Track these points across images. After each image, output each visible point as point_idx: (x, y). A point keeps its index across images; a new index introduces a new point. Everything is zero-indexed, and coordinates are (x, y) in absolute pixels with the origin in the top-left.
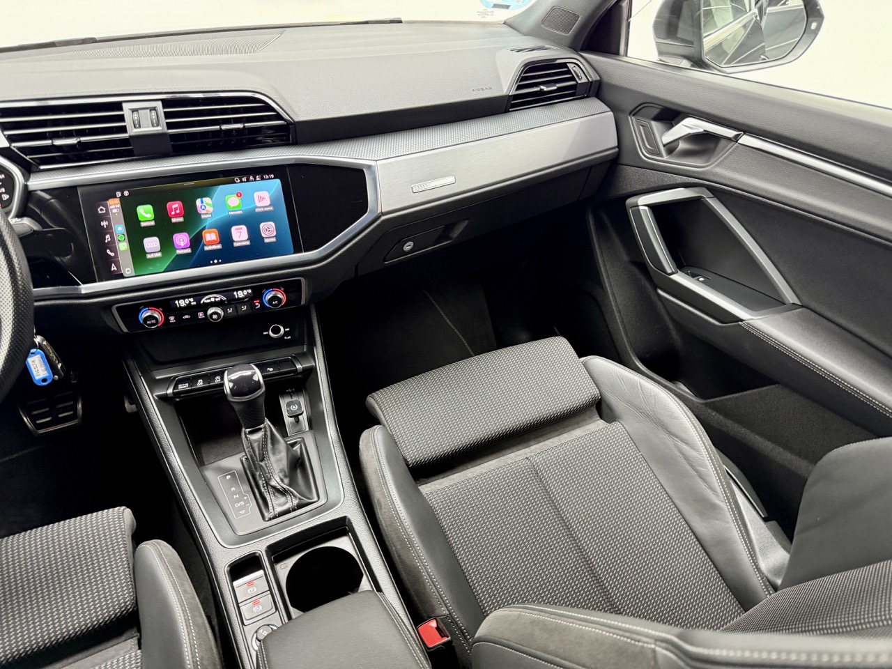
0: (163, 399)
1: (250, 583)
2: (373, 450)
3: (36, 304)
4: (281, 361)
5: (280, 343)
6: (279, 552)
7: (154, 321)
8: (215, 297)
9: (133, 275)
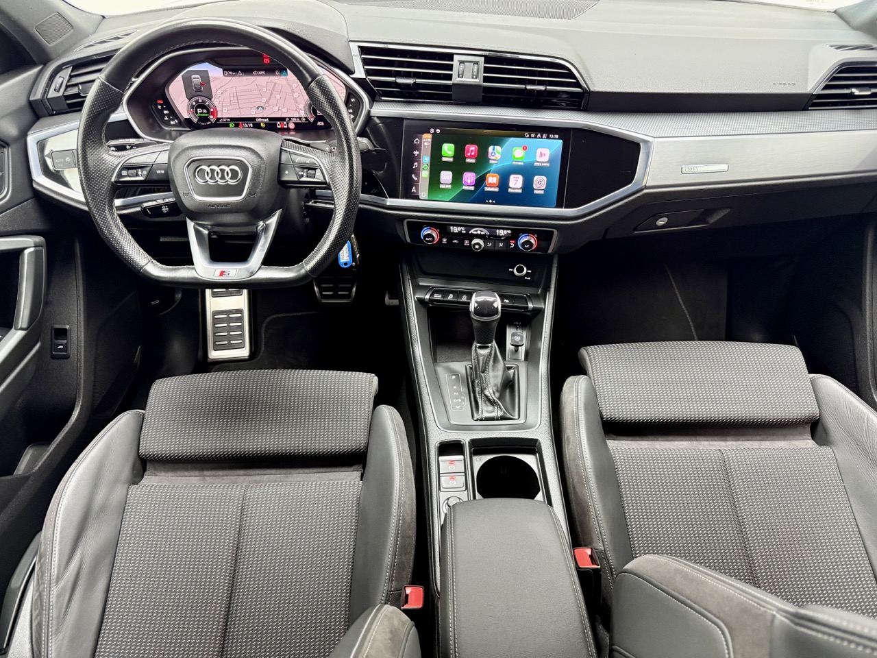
0: (421, 302)
1: (452, 462)
2: (575, 396)
3: (360, 206)
4: (517, 297)
5: (520, 282)
6: (479, 447)
7: (431, 239)
8: (481, 231)
9: (427, 199)
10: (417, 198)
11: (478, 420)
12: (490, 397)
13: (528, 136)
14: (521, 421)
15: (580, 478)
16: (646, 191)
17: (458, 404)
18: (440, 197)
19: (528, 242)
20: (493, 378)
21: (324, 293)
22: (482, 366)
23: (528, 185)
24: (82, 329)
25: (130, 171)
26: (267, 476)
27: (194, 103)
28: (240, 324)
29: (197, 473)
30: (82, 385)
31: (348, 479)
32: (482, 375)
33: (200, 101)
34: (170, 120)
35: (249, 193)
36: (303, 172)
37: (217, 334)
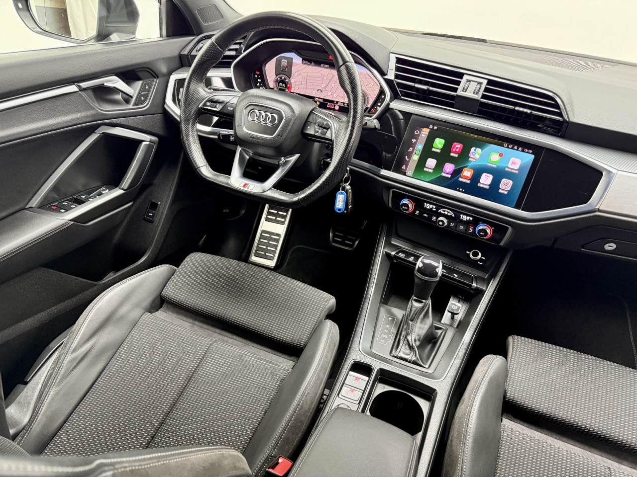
0: (387, 255)
1: (357, 378)
4: (465, 275)
5: (473, 264)
6: (385, 377)
7: (407, 208)
8: (448, 212)
9: (411, 176)
10: (404, 174)
11: (394, 356)
12: (411, 343)
13: (506, 146)
14: (430, 371)
15: (459, 434)
16: (598, 213)
17: (384, 339)
18: (421, 177)
19: (484, 231)
20: (420, 329)
21: (335, 239)
22: (413, 316)
23: (495, 184)
24: (167, 206)
25: (212, 104)
26: (232, 340)
27: (279, 79)
28: (276, 244)
29: (191, 321)
30: (154, 242)
31: (283, 364)
32: (411, 323)
33: (283, 78)
34: (260, 86)
35: (278, 135)
36: (320, 130)
37: (259, 246)
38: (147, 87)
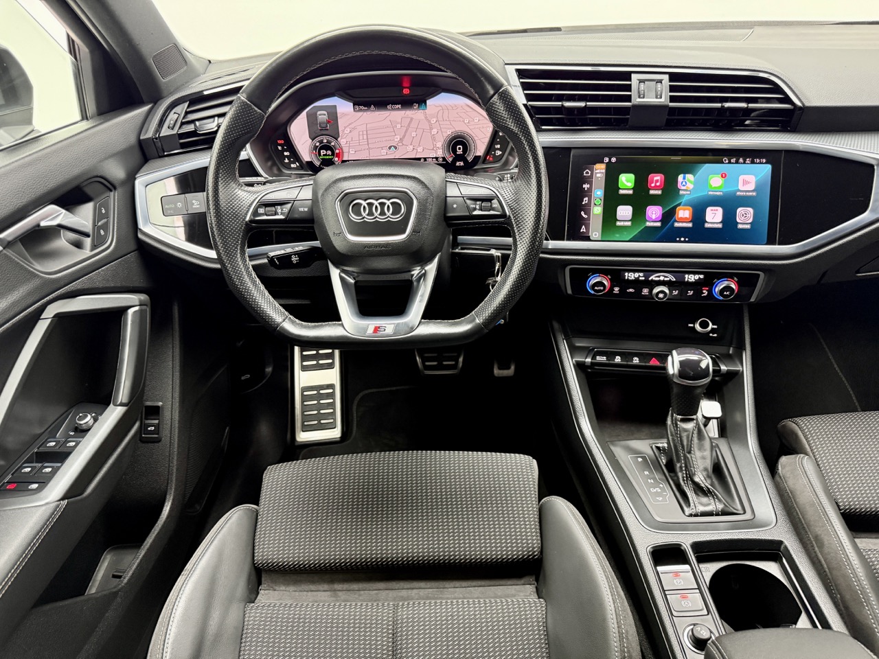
0: (582, 366)
1: (677, 574)
5: (703, 340)
6: (705, 551)
7: (602, 288)
8: (665, 276)
9: (600, 239)
10: (588, 239)
11: (691, 515)
12: (703, 485)
13: (727, 161)
14: (748, 516)
17: (657, 494)
18: (617, 237)
19: (727, 288)
20: (701, 461)
21: (427, 363)
22: (687, 445)
23: (729, 218)
24: (177, 405)
25: (268, 209)
26: (415, 591)
27: (318, 144)
28: (331, 401)
29: (326, 587)
30: (174, 474)
32: (688, 455)
33: (325, 141)
34: (291, 162)
35: (414, 231)
36: (476, 204)
37: (306, 413)
38: (103, 211)
